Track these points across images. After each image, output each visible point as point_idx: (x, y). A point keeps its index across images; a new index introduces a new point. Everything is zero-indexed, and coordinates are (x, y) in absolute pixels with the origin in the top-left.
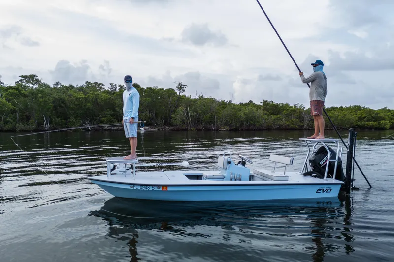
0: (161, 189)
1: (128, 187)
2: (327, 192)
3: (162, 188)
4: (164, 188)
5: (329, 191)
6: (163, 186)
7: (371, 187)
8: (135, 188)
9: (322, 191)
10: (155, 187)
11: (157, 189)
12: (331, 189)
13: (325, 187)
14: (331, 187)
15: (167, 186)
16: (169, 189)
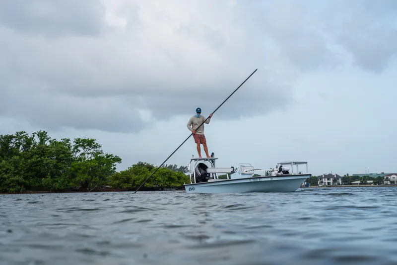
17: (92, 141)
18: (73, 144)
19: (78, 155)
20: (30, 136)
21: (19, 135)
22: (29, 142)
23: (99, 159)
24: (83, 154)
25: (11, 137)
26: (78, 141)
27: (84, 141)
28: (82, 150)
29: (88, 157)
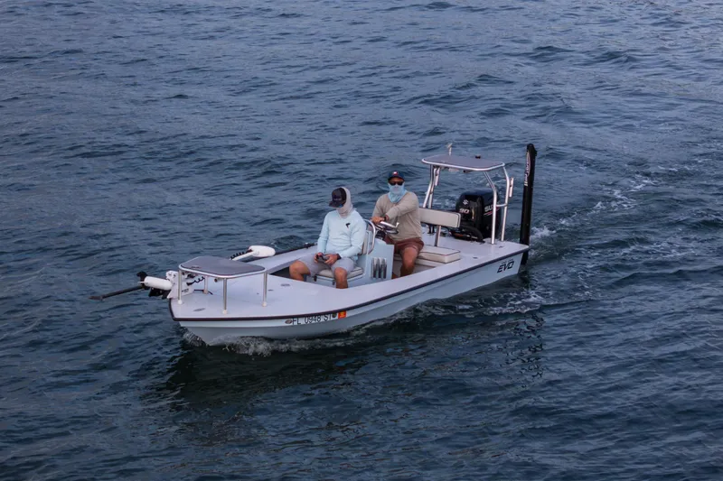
0: (337, 318)
1: (282, 323)
2: (508, 268)
3: (339, 315)
4: (342, 313)
5: (511, 264)
6: (340, 311)
8: (296, 323)
9: (503, 268)
10: (329, 316)
11: (332, 319)
12: (513, 262)
13: (508, 261)
15: (345, 310)
16: (349, 314)
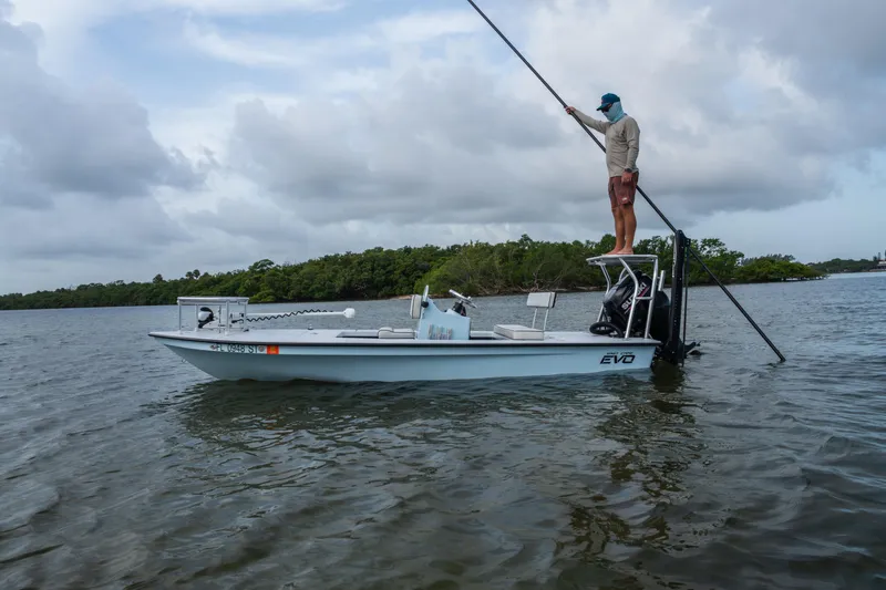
0: (265, 352)
1: (207, 347)
2: (624, 362)
3: (269, 350)
4: (273, 348)
5: (629, 359)
6: (269, 345)
7: (783, 360)
8: (219, 350)
9: (612, 360)
10: (254, 348)
11: (258, 352)
12: (634, 357)
13: (620, 353)
14: (635, 351)
15: (277, 345)
16: (282, 351)
17: (717, 240)
18: (700, 244)
19: (704, 253)
20: (664, 239)
21: (655, 239)
22: (663, 243)
23: (724, 255)
24: (709, 252)
25: (649, 241)
26: (704, 241)
27: (710, 240)
28: (708, 249)
29: (715, 254)
